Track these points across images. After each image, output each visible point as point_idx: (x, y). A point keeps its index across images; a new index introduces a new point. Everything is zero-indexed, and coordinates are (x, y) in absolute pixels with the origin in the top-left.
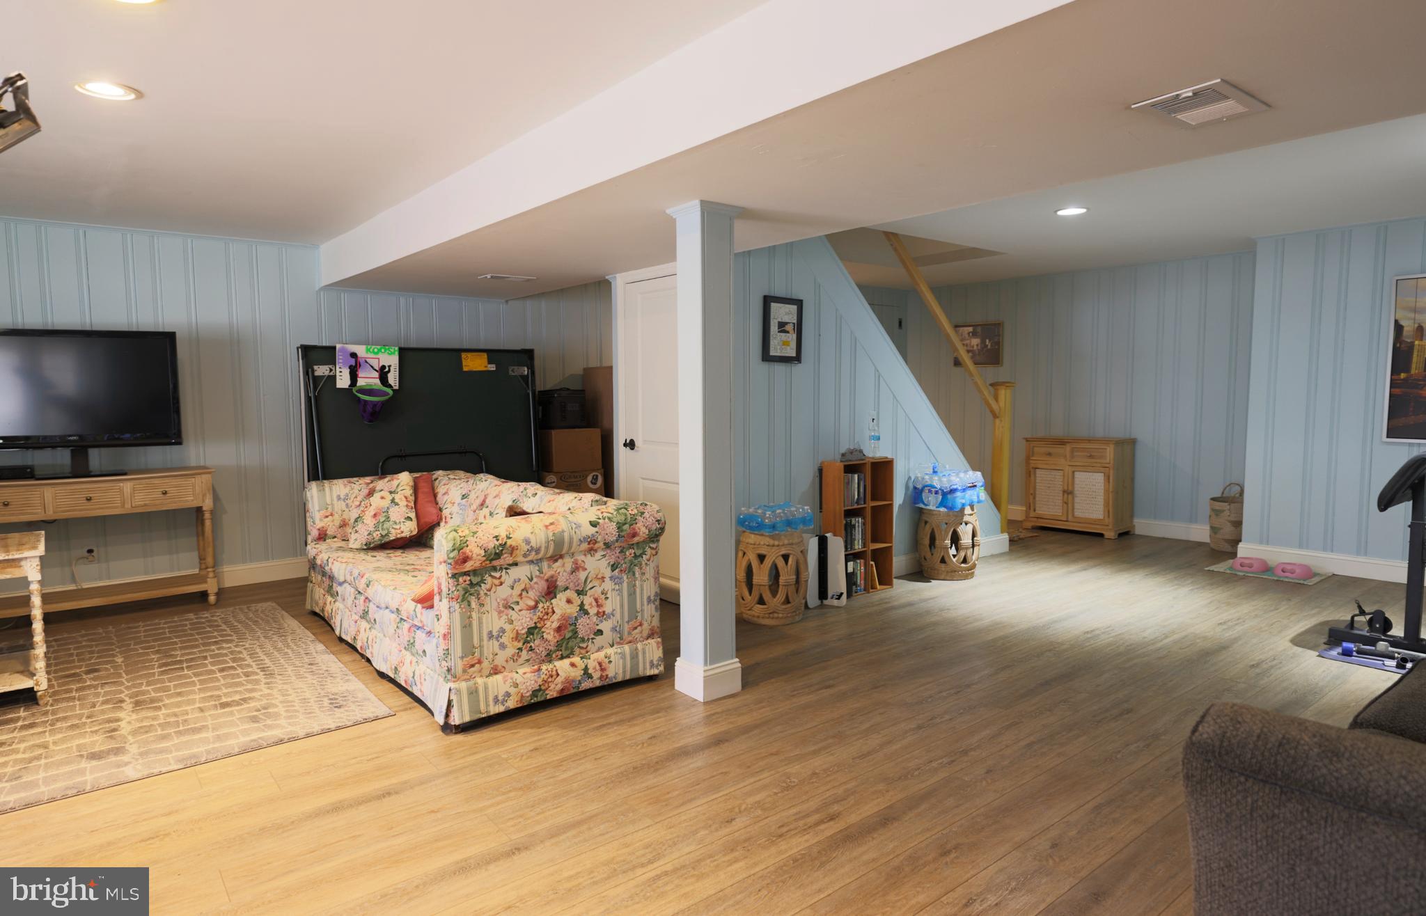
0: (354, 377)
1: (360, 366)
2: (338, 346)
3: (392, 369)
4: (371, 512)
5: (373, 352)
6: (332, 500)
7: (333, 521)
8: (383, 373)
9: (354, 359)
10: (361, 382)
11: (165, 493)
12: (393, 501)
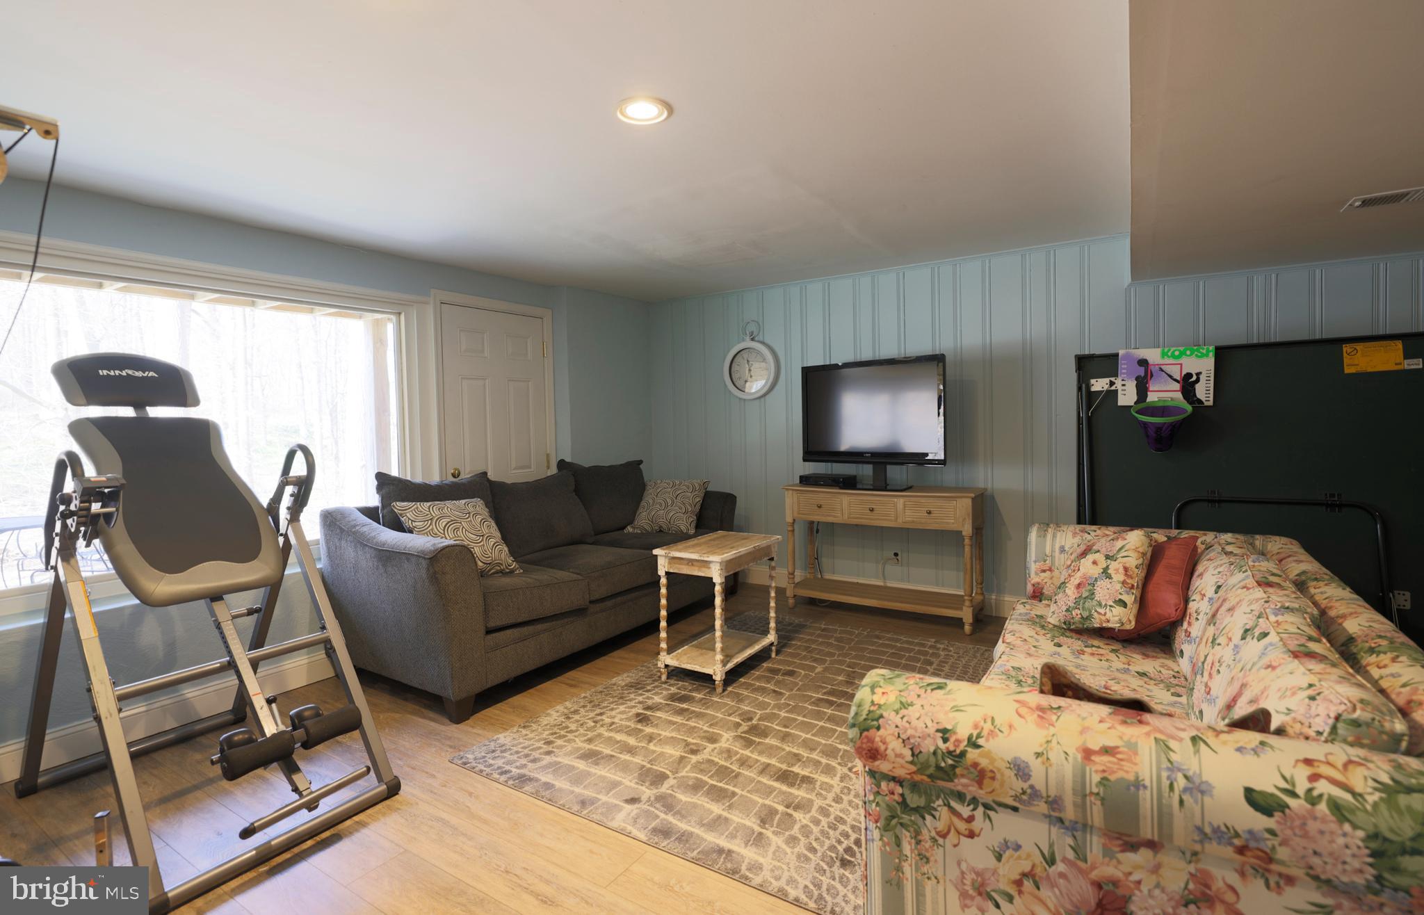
0: (1142, 391)
1: (1152, 376)
2: (1121, 352)
3: (1202, 377)
4: (1076, 580)
5: (1173, 356)
6: (1053, 551)
7: (1051, 578)
8: (1188, 384)
9: (1143, 369)
10: (1152, 397)
11: (929, 513)
12: (1105, 570)
